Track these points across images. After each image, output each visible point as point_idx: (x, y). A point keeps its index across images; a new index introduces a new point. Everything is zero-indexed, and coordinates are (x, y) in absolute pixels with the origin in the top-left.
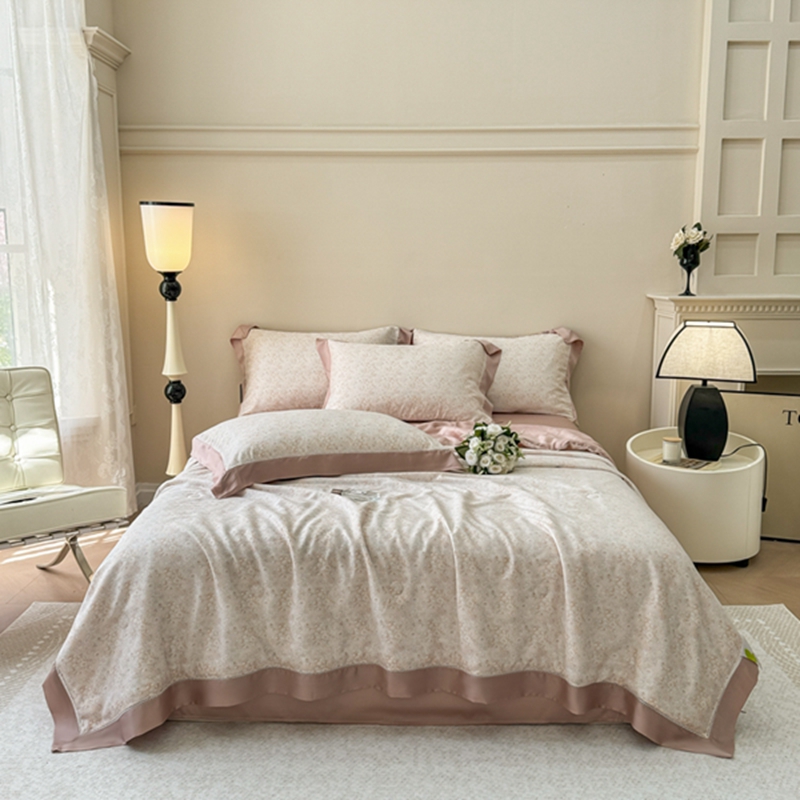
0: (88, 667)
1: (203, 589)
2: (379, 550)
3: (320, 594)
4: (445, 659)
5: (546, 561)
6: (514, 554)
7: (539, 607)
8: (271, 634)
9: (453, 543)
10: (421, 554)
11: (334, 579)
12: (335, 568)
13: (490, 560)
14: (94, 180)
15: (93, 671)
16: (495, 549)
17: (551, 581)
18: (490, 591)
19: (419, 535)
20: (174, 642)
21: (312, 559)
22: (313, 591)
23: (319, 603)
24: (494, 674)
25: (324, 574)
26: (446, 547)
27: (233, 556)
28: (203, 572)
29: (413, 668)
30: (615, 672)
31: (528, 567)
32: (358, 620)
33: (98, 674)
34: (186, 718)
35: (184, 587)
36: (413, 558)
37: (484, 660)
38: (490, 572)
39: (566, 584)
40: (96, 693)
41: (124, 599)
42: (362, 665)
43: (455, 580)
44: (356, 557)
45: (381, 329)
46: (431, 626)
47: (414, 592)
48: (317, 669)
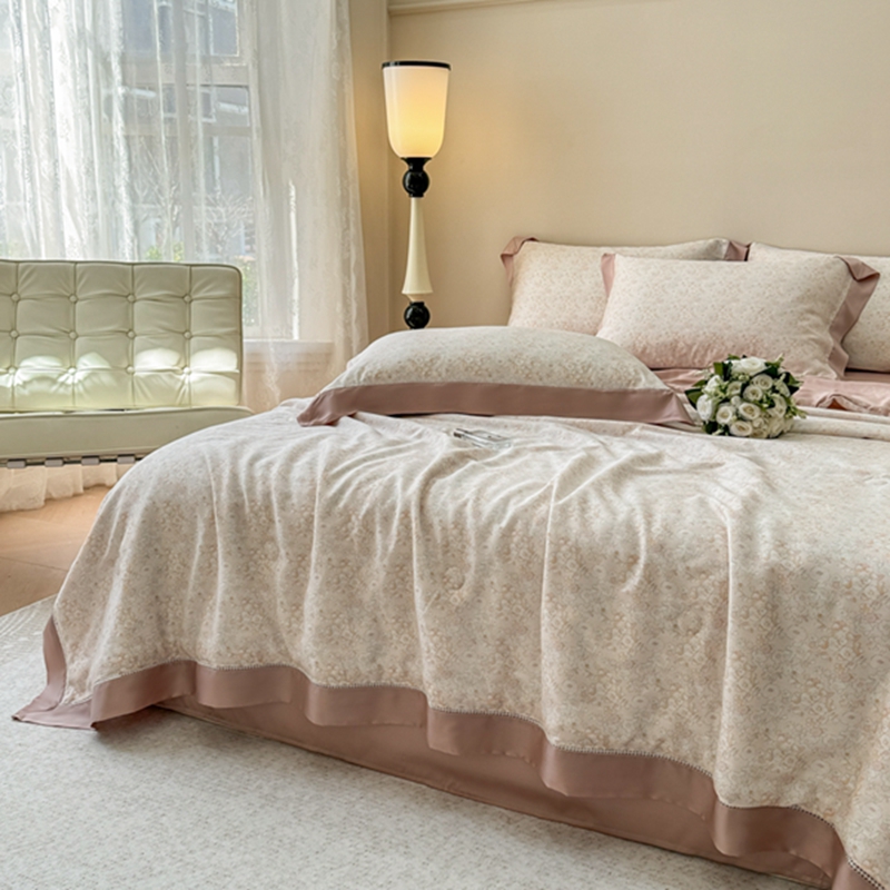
0: (84, 618)
1: (205, 536)
2: (438, 514)
3: (345, 570)
4: (523, 707)
5: (703, 572)
6: (648, 551)
7: (683, 650)
8: (282, 616)
9: (550, 519)
10: (496, 530)
11: (368, 549)
12: (372, 533)
13: (604, 556)
14: (335, 42)
15: (88, 626)
16: (618, 538)
17: (708, 609)
18: (597, 607)
19: (506, 501)
20: (171, 604)
21: (341, 514)
22: (334, 562)
23: (343, 582)
24: (588, 748)
25: (356, 540)
26: (538, 524)
27: (245, 496)
28: (207, 514)
29: (466, 709)
30: (818, 795)
31: (668, 578)
32: (397, 619)
33: (91, 630)
34: (189, 711)
35: (185, 530)
36: (483, 534)
37: (570, 721)
38: (602, 576)
39: (730, 618)
40: (86, 655)
41: (120, 536)
42: (404, 689)
43: (541, 581)
44: (401, 520)
45: (701, 242)
46: (501, 648)
47: (479, 590)
48: (330, 679)
